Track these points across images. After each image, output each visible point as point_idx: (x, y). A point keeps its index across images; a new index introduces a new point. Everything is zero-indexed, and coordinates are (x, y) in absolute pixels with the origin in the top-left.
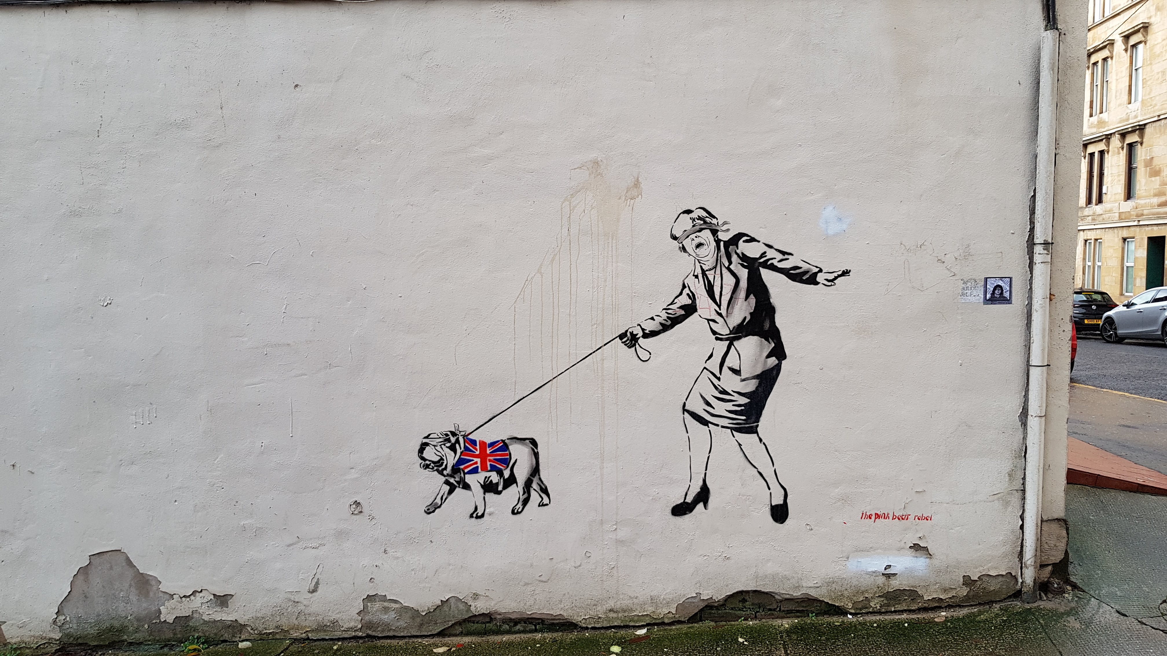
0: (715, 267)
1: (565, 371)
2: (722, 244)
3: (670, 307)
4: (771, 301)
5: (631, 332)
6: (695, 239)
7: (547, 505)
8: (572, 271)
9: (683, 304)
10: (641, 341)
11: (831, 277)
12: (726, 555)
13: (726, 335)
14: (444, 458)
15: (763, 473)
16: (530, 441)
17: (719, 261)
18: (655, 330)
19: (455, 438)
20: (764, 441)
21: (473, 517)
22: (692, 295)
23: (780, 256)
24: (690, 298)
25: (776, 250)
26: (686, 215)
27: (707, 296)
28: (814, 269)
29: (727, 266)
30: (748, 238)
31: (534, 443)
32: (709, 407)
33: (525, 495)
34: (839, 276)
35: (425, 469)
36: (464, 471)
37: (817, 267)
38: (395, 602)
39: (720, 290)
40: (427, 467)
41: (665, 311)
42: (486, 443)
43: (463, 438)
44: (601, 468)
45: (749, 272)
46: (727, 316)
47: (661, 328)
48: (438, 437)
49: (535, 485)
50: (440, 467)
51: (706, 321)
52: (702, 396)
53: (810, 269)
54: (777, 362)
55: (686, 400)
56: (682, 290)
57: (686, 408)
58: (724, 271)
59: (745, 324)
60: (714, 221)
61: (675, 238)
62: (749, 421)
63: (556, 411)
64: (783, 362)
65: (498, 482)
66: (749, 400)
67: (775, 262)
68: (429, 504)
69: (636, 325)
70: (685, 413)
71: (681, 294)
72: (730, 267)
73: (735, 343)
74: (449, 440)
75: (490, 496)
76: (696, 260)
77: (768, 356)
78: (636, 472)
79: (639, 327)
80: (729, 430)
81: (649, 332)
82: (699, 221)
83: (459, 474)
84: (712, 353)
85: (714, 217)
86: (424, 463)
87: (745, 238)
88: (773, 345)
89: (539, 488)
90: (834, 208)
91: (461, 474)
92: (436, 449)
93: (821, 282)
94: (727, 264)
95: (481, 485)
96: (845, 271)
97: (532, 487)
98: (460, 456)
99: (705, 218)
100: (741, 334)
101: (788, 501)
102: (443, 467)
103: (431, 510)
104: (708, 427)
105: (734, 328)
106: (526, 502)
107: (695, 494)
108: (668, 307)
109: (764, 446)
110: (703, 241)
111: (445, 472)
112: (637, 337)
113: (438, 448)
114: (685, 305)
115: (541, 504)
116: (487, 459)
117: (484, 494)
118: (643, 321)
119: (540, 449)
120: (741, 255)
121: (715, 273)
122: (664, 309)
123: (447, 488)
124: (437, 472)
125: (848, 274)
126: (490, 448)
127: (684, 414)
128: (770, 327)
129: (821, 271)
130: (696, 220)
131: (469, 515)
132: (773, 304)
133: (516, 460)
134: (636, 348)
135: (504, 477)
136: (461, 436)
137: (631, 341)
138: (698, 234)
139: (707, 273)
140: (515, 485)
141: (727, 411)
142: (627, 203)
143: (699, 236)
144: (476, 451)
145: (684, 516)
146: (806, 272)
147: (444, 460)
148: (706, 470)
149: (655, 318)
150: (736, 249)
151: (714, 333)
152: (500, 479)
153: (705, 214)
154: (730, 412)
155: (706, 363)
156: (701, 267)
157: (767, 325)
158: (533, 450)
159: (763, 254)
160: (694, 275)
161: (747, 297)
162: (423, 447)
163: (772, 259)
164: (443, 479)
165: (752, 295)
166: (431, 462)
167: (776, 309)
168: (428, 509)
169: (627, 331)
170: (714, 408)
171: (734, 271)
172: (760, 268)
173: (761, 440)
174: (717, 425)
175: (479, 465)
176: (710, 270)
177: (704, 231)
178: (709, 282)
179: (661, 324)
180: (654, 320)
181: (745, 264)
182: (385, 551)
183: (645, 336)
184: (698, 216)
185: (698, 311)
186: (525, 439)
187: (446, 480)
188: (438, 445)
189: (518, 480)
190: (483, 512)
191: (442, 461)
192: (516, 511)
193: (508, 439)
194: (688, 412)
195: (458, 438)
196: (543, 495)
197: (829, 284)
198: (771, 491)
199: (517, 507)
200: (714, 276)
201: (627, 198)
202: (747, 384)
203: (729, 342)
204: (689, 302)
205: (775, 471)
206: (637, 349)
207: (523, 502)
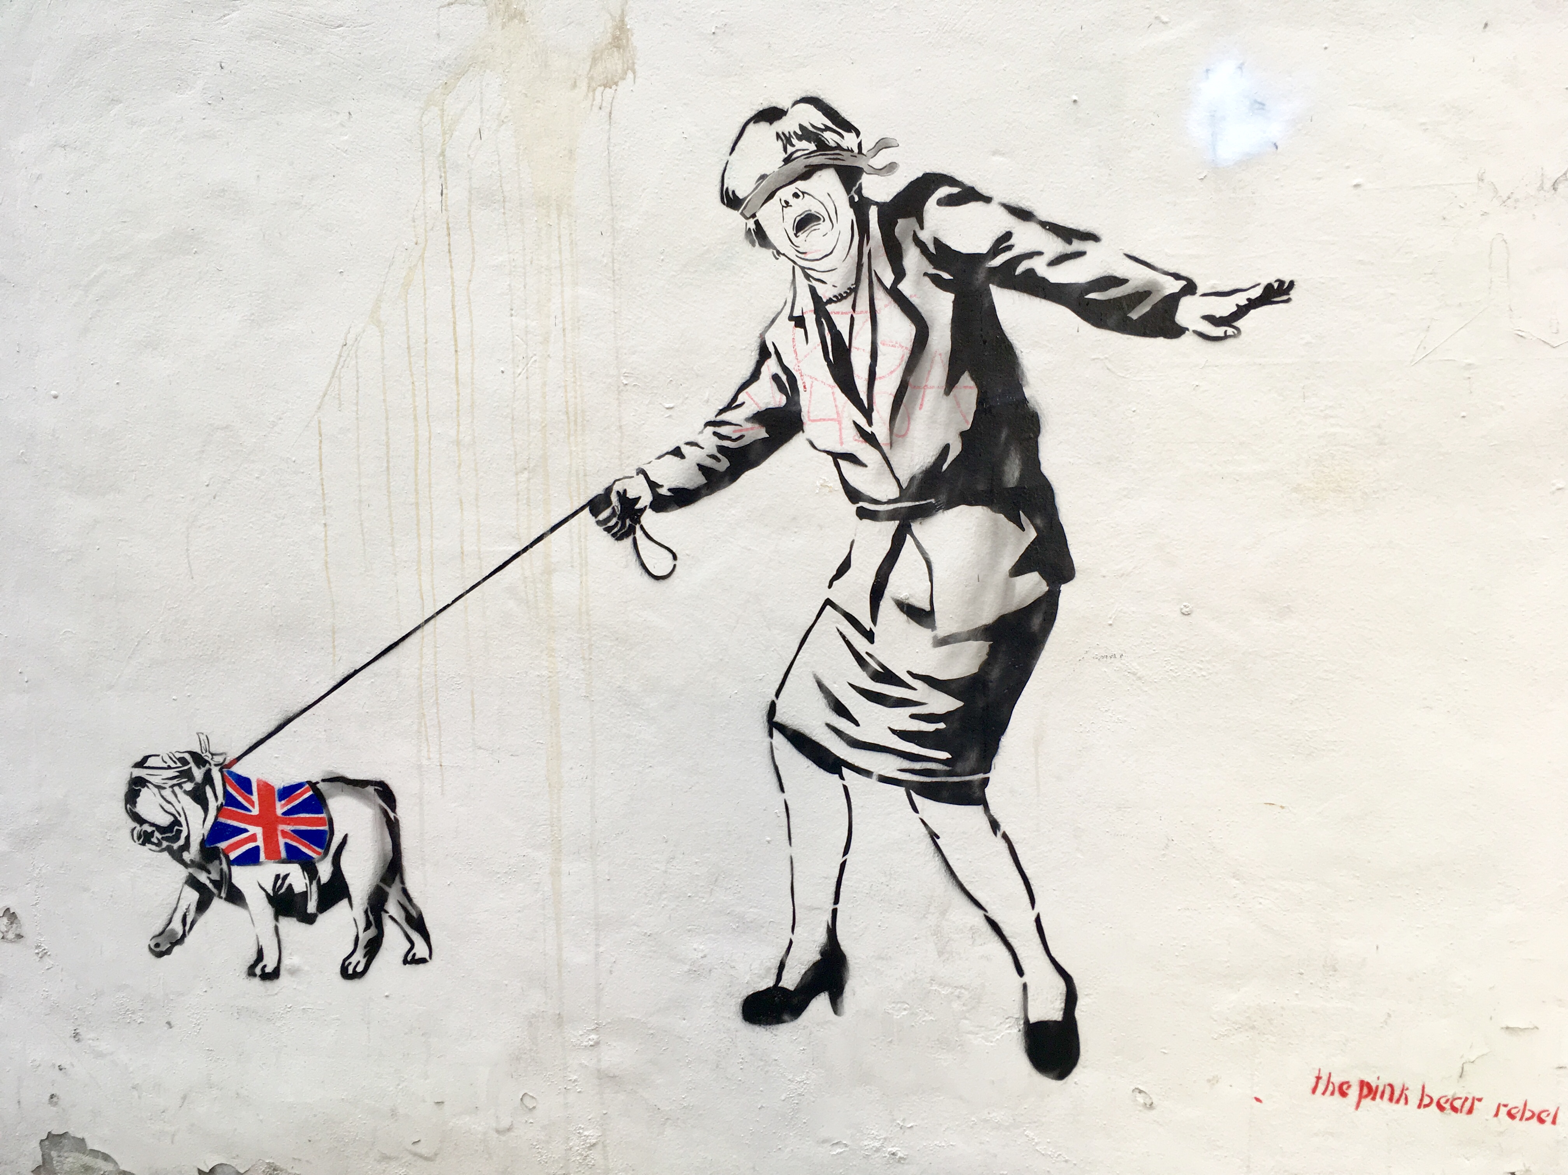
0: (853, 291)
1: (454, 602)
2: (873, 213)
3: (726, 417)
4: (1028, 392)
5: (621, 491)
6: (792, 201)
7: (423, 961)
8: (457, 316)
9: (763, 407)
10: (650, 519)
11: (1225, 307)
12: (894, 1150)
13: (890, 502)
14: (182, 819)
15: (1001, 925)
16: (375, 790)
17: (865, 270)
18: (686, 486)
19: (203, 770)
20: (1004, 827)
21: (254, 975)
22: (788, 379)
23: (1054, 246)
24: (781, 388)
25: (1044, 224)
26: (763, 126)
27: (831, 381)
28: (1167, 285)
29: (889, 286)
30: (955, 190)
31: (386, 794)
32: (845, 720)
33: (369, 931)
34: (1253, 304)
35: (143, 844)
36: (227, 857)
37: (1177, 277)
38: (106, 1157)
39: (869, 361)
40: (145, 839)
41: (710, 429)
42: (273, 788)
43: (221, 771)
44: (556, 873)
45: (955, 302)
46: (891, 445)
47: (701, 480)
48: (165, 765)
49: (392, 908)
50: (175, 842)
51: (830, 458)
52: (821, 685)
53: (1155, 284)
54: (1044, 587)
55: (777, 695)
56: (760, 364)
57: (778, 718)
58: (882, 300)
59: (945, 467)
60: (849, 141)
61: (731, 201)
62: (959, 768)
63: (437, 713)
64: (1064, 588)
65: (306, 892)
66: (959, 704)
67: (1039, 266)
68: (157, 933)
69: (634, 473)
70: (776, 733)
71: (755, 376)
72: (901, 287)
73: (916, 527)
74: (188, 775)
75: (290, 926)
76: (797, 268)
77: (1018, 570)
78: (644, 891)
79: (641, 476)
80: (901, 791)
81: (669, 494)
82: (804, 144)
83: (217, 862)
84: (849, 557)
85: (849, 127)
86: (138, 828)
87: (944, 191)
88: (1032, 534)
89: (403, 914)
90: (1240, 67)
91: (221, 864)
92: (162, 797)
93: (1191, 328)
94: (888, 278)
95: (268, 895)
96: (1276, 285)
97: (387, 912)
98: (216, 818)
99: (822, 130)
100: (933, 501)
101: (1078, 1014)
102: (182, 842)
103: (163, 948)
104: (842, 778)
105: (912, 479)
106: (373, 947)
107: (807, 967)
108: (719, 418)
109: (1004, 845)
110: (815, 208)
111: (186, 856)
112: (638, 506)
113: (167, 793)
114: (769, 411)
115: (409, 958)
116: (276, 830)
117: (277, 919)
118: (652, 459)
119: (404, 813)
120: (932, 248)
121: (854, 307)
122: (709, 424)
123: (192, 896)
124: (170, 854)
125: (1285, 298)
126: (283, 802)
127: (771, 735)
128: (1022, 476)
129: (1190, 288)
130: (794, 141)
131: (245, 969)
132: (1032, 403)
133: (346, 836)
134: (635, 540)
135: (319, 880)
136: (216, 765)
137: (622, 518)
138: (801, 185)
139: (830, 308)
140: (345, 902)
141: (894, 732)
142: (594, 100)
143: (803, 193)
144: (250, 807)
145: (777, 1026)
146: (1141, 296)
147: (181, 826)
148: (836, 901)
149: (686, 450)
150: (917, 227)
151: (853, 495)
152: (311, 883)
153: (819, 119)
154: (904, 735)
155: (830, 586)
156: (813, 290)
157: (1012, 473)
158: (386, 813)
159: (1003, 242)
160: (791, 318)
161: (951, 383)
162: (136, 786)
163: (1030, 255)
164: (182, 873)
165: (966, 374)
166: (154, 829)
167: (1042, 421)
168: (157, 945)
169: (609, 490)
170: (857, 724)
171: (912, 300)
172: (993, 289)
173: (995, 825)
174: (867, 773)
175: (260, 842)
176: (839, 298)
177: (819, 173)
178: (837, 335)
179: (701, 467)
180: (682, 457)
181: (946, 276)
182: (76, 1035)
183: (660, 504)
184: (801, 127)
185: (806, 427)
186: (362, 784)
187: (191, 874)
188: (167, 786)
189: (352, 890)
190: (275, 965)
191: (176, 828)
192: (350, 971)
193: (323, 780)
194: (783, 729)
195: (209, 770)
196: (416, 937)
197: (1219, 331)
198: (1025, 979)
199: (354, 960)
200: (852, 318)
201: (594, 84)
202: (952, 656)
203: (897, 522)
204: (779, 400)
205: (1038, 920)
206: (638, 542)
207: (365, 947)
